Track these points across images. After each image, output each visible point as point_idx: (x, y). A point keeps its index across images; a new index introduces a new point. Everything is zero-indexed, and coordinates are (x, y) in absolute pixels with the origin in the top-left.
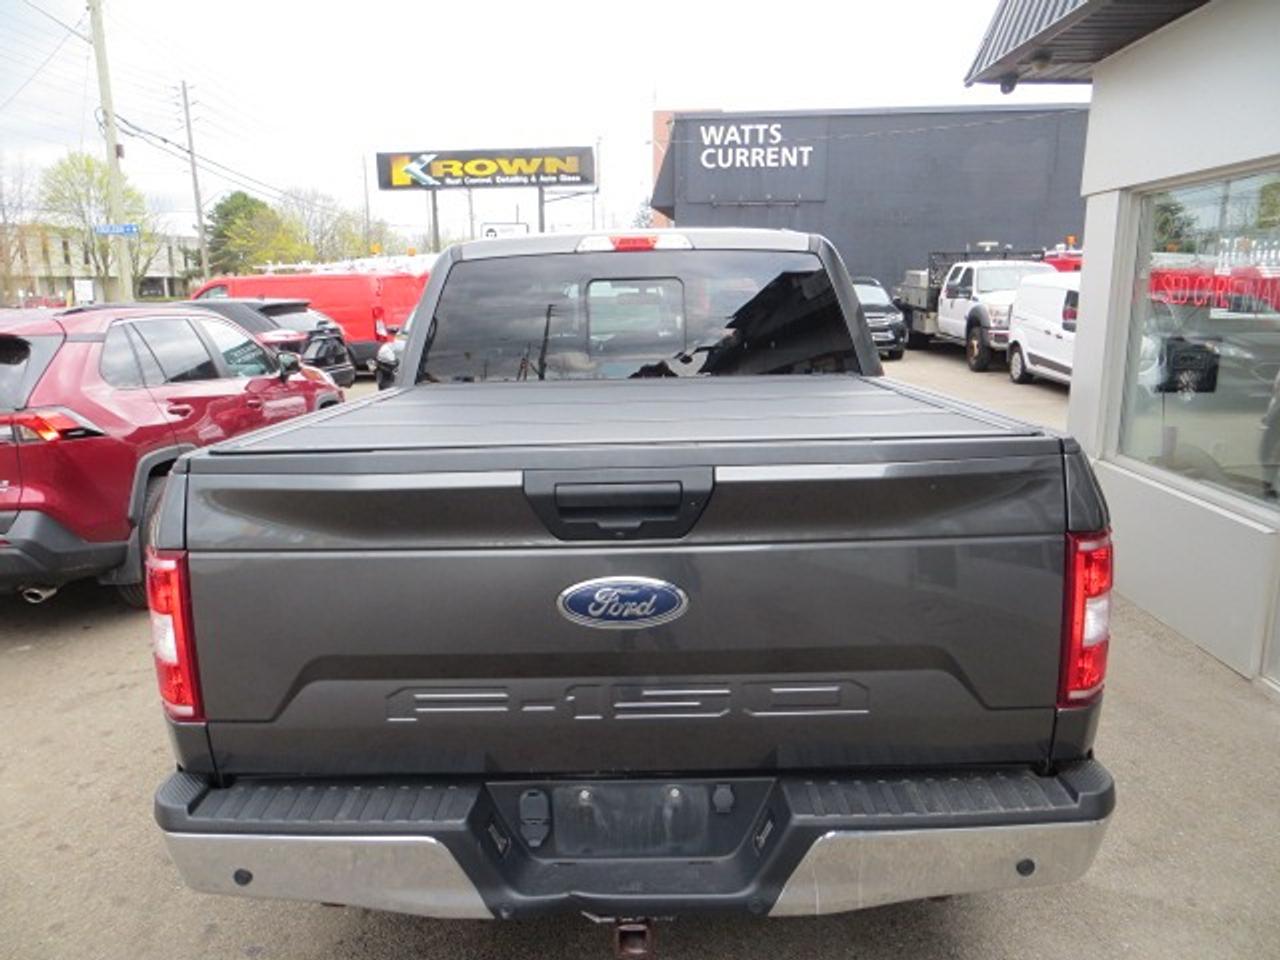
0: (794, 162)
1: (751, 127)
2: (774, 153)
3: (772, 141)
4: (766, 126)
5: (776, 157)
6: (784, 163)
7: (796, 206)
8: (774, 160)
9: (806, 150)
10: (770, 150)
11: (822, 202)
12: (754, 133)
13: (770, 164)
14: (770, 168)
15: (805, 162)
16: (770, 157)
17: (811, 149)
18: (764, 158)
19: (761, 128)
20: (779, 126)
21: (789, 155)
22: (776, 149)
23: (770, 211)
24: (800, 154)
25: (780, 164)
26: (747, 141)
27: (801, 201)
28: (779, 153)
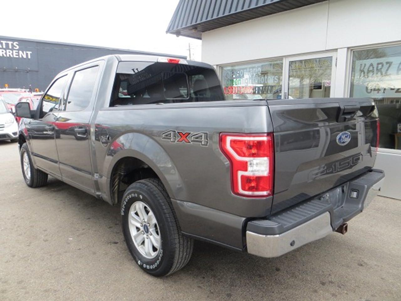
0: (25, 56)
1: (6, 42)
2: (16, 52)
3: (15, 48)
4: (12, 43)
5: (17, 54)
6: (21, 56)
7: (27, 72)
8: (16, 55)
9: (29, 53)
10: (14, 51)
11: (37, 71)
12: (7, 45)
13: (15, 56)
14: (15, 58)
15: (29, 57)
16: (15, 54)
17: (31, 52)
18: (12, 54)
19: (10, 43)
20: (17, 43)
21: (23, 55)
22: (17, 51)
23: (17, 73)
24: (27, 54)
25: (19, 56)
26: (4, 47)
27: (29, 71)
28: (18, 53)
